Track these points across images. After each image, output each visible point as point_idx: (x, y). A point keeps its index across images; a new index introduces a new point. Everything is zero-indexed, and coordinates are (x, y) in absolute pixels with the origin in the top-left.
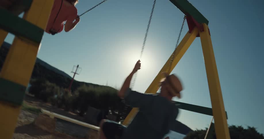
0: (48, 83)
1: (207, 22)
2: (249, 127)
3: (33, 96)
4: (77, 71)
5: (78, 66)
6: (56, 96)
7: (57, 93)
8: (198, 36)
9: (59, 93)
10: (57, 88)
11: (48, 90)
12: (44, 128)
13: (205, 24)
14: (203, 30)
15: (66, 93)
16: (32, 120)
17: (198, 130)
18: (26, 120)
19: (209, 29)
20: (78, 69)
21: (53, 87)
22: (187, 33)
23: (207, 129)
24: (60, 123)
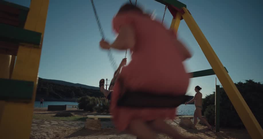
0: (90, 98)
1: (185, 6)
2: (247, 81)
3: (83, 110)
4: (107, 83)
5: (107, 79)
6: (98, 105)
7: (98, 103)
8: (182, 19)
9: (99, 102)
10: (97, 99)
11: (91, 102)
12: (93, 129)
13: (184, 8)
14: (184, 13)
15: (104, 101)
16: (83, 126)
17: (208, 96)
18: (79, 127)
19: (188, 10)
20: (108, 81)
21: (94, 100)
22: (173, 20)
23: (214, 92)
24: (104, 122)
